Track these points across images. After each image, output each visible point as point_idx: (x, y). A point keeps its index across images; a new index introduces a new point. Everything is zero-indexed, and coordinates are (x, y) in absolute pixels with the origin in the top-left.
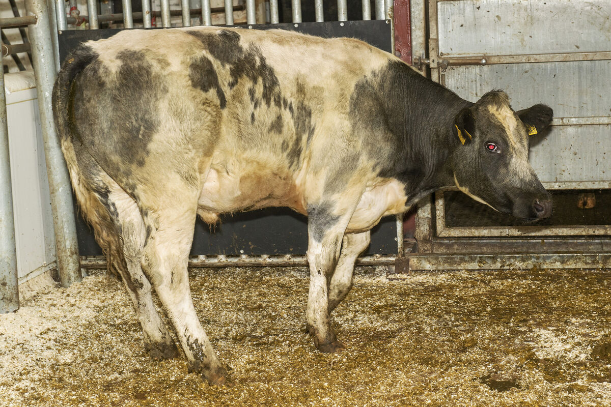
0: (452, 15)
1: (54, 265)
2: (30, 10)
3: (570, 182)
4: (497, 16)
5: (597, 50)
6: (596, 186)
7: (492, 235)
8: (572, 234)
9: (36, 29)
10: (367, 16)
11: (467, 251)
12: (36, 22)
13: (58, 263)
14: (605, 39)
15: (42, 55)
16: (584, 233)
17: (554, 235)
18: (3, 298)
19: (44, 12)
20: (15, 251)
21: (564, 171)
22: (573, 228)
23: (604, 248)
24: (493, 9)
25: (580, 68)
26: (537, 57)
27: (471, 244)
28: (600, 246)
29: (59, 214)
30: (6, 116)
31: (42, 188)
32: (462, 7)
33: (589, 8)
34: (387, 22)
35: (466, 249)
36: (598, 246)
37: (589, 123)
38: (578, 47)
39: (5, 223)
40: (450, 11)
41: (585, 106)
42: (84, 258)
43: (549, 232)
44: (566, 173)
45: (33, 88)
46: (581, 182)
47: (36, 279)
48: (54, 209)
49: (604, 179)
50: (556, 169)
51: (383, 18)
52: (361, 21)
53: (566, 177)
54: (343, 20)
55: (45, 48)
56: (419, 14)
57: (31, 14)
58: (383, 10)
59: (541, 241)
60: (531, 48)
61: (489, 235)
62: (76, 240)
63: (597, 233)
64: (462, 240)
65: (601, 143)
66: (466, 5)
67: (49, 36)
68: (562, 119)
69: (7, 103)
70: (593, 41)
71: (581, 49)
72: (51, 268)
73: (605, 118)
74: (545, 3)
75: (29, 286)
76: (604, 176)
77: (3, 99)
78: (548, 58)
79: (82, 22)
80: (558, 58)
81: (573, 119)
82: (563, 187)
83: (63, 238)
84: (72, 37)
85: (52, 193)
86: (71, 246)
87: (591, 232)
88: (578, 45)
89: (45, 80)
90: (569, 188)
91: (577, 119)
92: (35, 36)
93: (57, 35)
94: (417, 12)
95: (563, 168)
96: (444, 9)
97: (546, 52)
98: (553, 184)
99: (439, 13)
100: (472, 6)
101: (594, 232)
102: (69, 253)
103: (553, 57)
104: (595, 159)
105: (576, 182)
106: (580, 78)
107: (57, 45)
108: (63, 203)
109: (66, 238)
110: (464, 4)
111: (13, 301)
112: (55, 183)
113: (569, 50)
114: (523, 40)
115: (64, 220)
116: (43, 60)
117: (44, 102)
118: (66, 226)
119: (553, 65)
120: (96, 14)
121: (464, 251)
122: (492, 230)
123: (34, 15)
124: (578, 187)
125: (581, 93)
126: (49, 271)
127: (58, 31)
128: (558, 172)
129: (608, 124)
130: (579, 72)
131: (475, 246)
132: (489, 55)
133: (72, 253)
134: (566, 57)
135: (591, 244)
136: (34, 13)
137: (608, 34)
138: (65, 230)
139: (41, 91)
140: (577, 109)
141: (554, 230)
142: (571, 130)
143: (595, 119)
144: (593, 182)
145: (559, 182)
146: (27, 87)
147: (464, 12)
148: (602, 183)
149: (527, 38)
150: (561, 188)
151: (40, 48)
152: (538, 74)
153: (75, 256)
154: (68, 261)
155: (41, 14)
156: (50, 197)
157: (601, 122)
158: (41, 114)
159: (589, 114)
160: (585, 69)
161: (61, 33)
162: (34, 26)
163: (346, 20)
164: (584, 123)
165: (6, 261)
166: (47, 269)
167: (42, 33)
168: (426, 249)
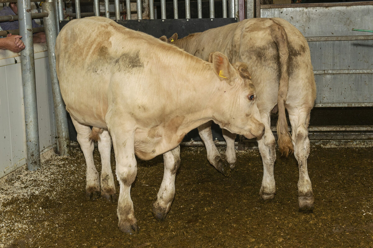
0: (268, 16)
1: (55, 145)
2: (45, 10)
3: (328, 103)
4: (291, 17)
5: (343, 35)
6: (341, 105)
8: (328, 130)
9: (48, 19)
10: (225, 16)
12: (48, 16)
13: (58, 144)
14: (347, 30)
15: (51, 33)
16: (334, 130)
17: (319, 130)
18: (32, 163)
19: (52, 11)
20: (38, 138)
21: (324, 98)
22: (329, 127)
23: (345, 137)
24: (289, 13)
25: (333, 44)
26: (312, 38)
28: (342, 136)
29: (59, 118)
30: (34, 66)
31: (50, 104)
32: (273, 12)
33: (339, 14)
34: (235, 19)
36: (341, 136)
37: (338, 73)
38: (333, 34)
39: (33, 123)
40: (267, 13)
41: (336, 64)
42: (71, 141)
43: (316, 129)
44: (325, 99)
45: (45, 51)
46: (333, 103)
47: (47, 153)
48: (56, 116)
49: (345, 102)
50: (320, 96)
51: (234, 17)
52: (222, 18)
53: (325, 100)
54: (213, 18)
55: (52, 30)
56: (251, 15)
57: (45, 12)
58: (233, 12)
59: (312, 133)
60: (308, 34)
62: (68, 132)
63: (341, 129)
65: (344, 83)
66: (275, 11)
67: (55, 24)
68: (324, 70)
69: (35, 58)
70: (340, 31)
71: (335, 35)
72: (54, 147)
73: (346, 71)
74: (316, 11)
75: (43, 156)
76: (345, 101)
77: (33, 56)
78: (318, 39)
79: (68, 17)
80: (323, 39)
81: (330, 71)
82: (324, 106)
83: (61, 131)
85: (56, 107)
86: (66, 135)
87: (338, 129)
88: (333, 32)
89: (53, 47)
90: (327, 106)
91: (332, 71)
92: (47, 23)
93: (58, 23)
94: (250, 14)
95: (324, 96)
96: (264, 13)
97: (316, 36)
98: (319, 104)
99: (261, 15)
100: (278, 11)
101: (340, 129)
102: (64, 139)
103: (320, 39)
104: (340, 91)
105: (331, 103)
106: (333, 49)
107: (59, 29)
108: (61, 113)
109: (63, 131)
110: (274, 10)
111: (37, 164)
112: (57, 102)
113: (328, 35)
114: (304, 30)
115: (62, 121)
116: (51, 36)
117: (52, 59)
118: (63, 125)
119: (320, 43)
120: (80, 12)
123: (47, 12)
124: (332, 106)
125: (334, 58)
126: (53, 149)
127: (59, 21)
128: (321, 98)
129: (347, 74)
130: (333, 46)
133: (66, 139)
134: (327, 39)
135: (338, 135)
136: (47, 11)
137: (348, 27)
138: (62, 127)
139: (50, 53)
140: (332, 66)
141: (319, 128)
142: (328, 77)
143: (341, 71)
144: (340, 103)
145: (322, 103)
146: (42, 51)
147: (274, 14)
148: (344, 104)
149: (306, 29)
150: (323, 106)
151: (50, 30)
152: (312, 47)
153: (67, 141)
154: (64, 143)
155: (50, 11)
156: (54, 109)
157: (344, 72)
158: (50, 65)
159: (338, 68)
160: (336, 45)
161: (61, 22)
164: (335, 73)
165: (34, 143)
166: (52, 147)
167: (51, 22)
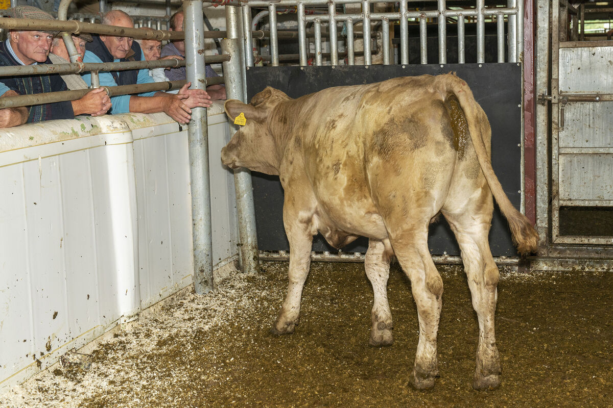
0: (571, 59)
1: (237, 257)
2: (225, 50)
4: (610, 61)
7: (600, 243)
9: (229, 64)
10: (501, 60)
11: (578, 256)
12: (230, 59)
13: (241, 255)
15: (233, 86)
18: (201, 282)
19: (236, 52)
20: (211, 244)
24: (607, 55)
27: (581, 250)
29: (243, 216)
30: (208, 135)
31: (230, 195)
32: (579, 53)
34: (518, 64)
35: (577, 254)
39: (204, 221)
40: (569, 56)
42: (261, 252)
47: (224, 268)
48: (239, 212)
51: (515, 61)
52: (497, 64)
54: (481, 62)
55: (236, 80)
56: (544, 58)
57: (226, 53)
58: (515, 54)
61: (597, 243)
62: (256, 238)
64: (574, 246)
66: (583, 52)
67: (240, 71)
69: (208, 124)
72: (234, 259)
75: (218, 273)
77: (206, 121)
79: (259, 61)
83: (246, 236)
84: (257, 72)
85: (239, 198)
86: (252, 242)
92: (229, 70)
93: (245, 70)
94: (542, 57)
96: (565, 54)
99: (560, 58)
100: (588, 52)
102: (250, 248)
107: (245, 79)
108: (247, 207)
109: (248, 235)
110: (582, 50)
111: (209, 285)
112: (241, 191)
115: (247, 220)
116: (234, 91)
118: (248, 225)
120: (277, 54)
121: (575, 256)
122: (599, 239)
123: (228, 54)
126: (233, 262)
127: (246, 67)
131: (585, 252)
132: (601, 93)
133: (253, 248)
136: (228, 52)
138: (248, 229)
146: (220, 112)
147: (581, 57)
151: (233, 81)
153: (255, 250)
154: (249, 254)
155: (234, 53)
156: (236, 202)
161: (248, 68)
162: (228, 63)
163: (484, 62)
165: (204, 252)
166: (232, 260)
167: (234, 68)
168: (543, 253)
